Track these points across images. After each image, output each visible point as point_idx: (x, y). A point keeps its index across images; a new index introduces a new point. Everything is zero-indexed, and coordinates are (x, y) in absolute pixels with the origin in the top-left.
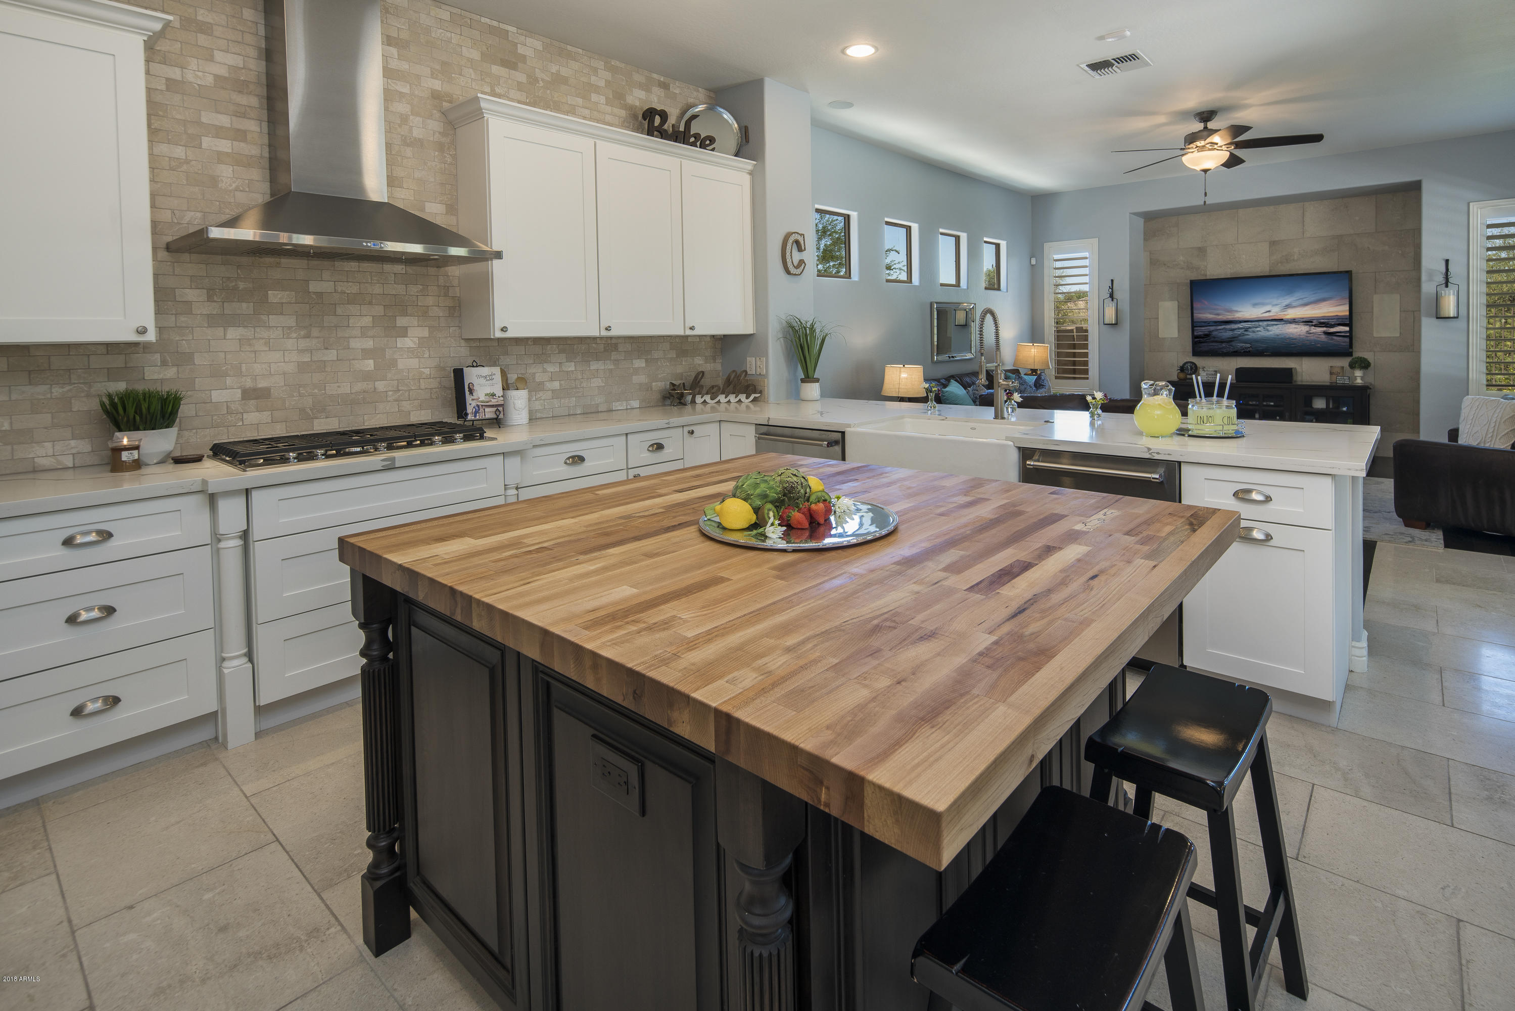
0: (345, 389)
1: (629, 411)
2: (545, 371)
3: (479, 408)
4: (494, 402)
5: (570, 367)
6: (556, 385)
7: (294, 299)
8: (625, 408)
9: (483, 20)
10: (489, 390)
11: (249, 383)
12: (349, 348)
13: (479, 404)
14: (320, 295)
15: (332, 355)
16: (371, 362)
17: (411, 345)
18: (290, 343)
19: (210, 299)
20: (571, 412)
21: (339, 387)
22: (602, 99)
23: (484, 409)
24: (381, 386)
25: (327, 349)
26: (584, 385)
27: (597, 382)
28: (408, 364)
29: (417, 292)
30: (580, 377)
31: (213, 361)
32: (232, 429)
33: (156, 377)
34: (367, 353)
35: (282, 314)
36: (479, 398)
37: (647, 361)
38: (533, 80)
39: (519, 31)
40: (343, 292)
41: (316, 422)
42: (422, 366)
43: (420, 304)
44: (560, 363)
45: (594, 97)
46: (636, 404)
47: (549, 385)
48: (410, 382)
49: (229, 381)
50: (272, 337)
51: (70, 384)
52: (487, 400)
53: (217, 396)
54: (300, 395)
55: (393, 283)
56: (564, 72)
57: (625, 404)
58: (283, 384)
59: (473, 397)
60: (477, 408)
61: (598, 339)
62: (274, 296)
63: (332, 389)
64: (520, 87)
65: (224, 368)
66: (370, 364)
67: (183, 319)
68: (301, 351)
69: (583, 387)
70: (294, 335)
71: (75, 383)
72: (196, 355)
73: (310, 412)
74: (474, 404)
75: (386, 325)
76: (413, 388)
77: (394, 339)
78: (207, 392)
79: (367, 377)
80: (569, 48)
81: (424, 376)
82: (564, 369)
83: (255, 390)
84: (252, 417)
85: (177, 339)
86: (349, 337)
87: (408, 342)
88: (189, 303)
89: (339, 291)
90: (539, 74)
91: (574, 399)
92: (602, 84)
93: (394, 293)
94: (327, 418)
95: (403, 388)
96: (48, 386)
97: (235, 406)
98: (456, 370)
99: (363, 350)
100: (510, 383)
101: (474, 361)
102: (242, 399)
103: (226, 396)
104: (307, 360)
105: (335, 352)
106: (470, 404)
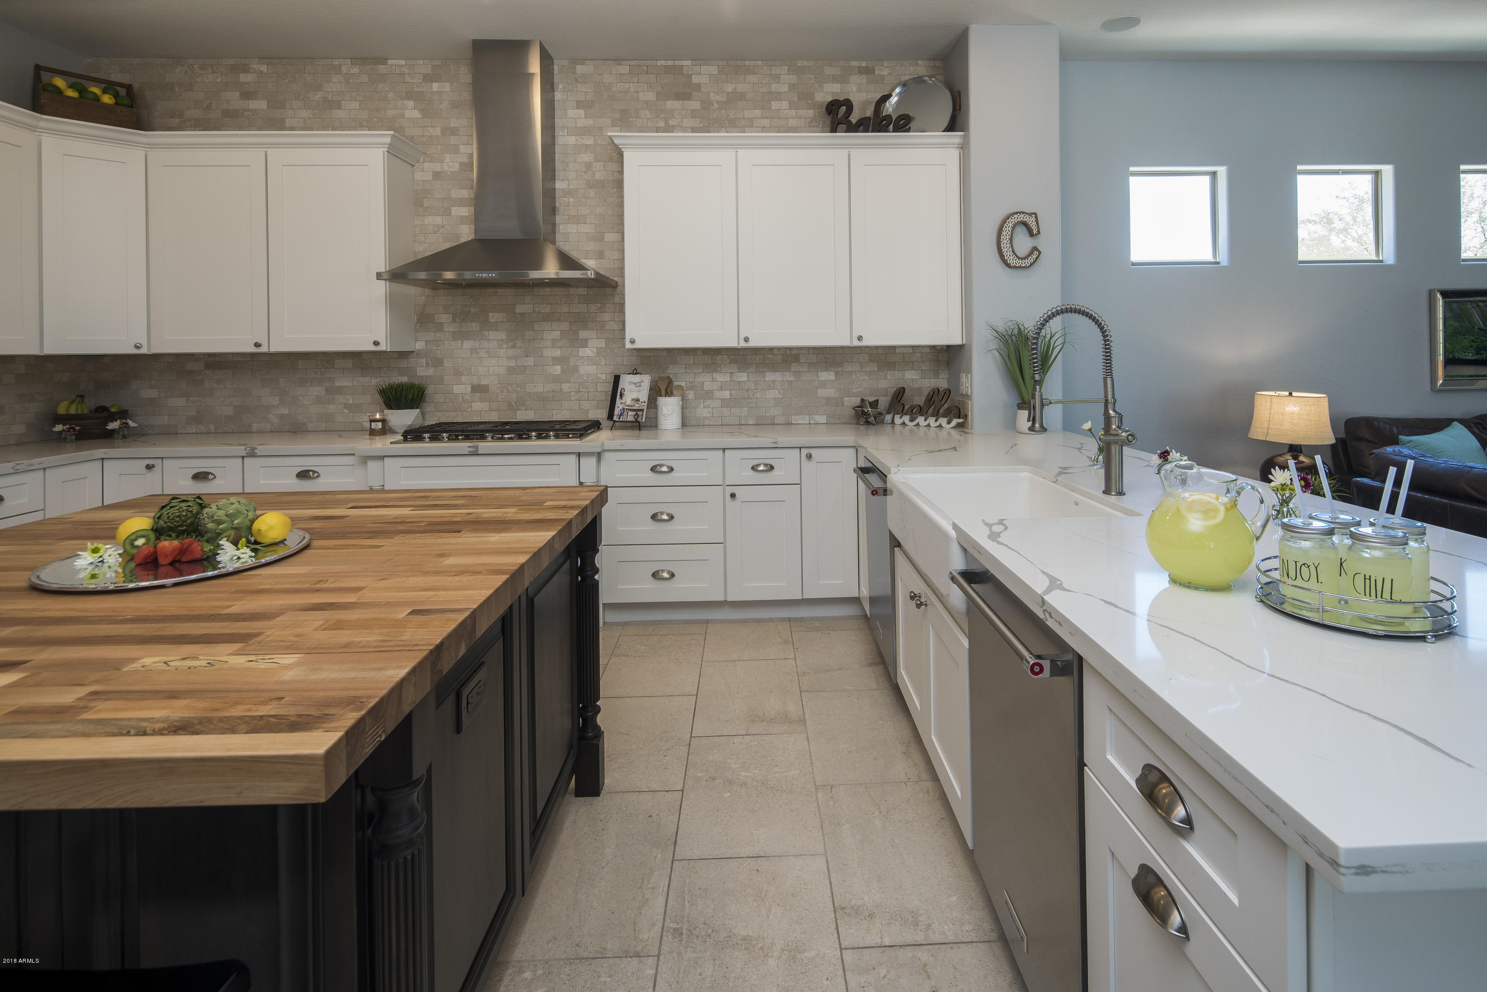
0: (540, 388)
1: (812, 426)
2: (714, 380)
3: (624, 411)
5: (743, 377)
6: (726, 394)
7: (505, 319)
8: (808, 422)
9: (659, 63)
10: (634, 396)
11: (476, 382)
12: (543, 356)
13: (625, 407)
14: (522, 315)
15: (530, 361)
16: (559, 367)
17: (591, 354)
18: (502, 352)
19: (454, 321)
20: (743, 422)
21: (535, 386)
22: (785, 105)
23: (629, 412)
24: (566, 387)
25: (527, 356)
26: (758, 395)
27: (773, 394)
28: (587, 370)
29: (596, 309)
30: (753, 388)
31: (455, 364)
32: (465, 413)
33: (423, 374)
34: (556, 360)
35: (497, 330)
36: (626, 402)
37: (836, 373)
38: (707, 104)
39: (694, 62)
40: (539, 312)
41: (518, 412)
42: (599, 372)
43: (598, 319)
44: (731, 373)
45: (775, 105)
46: (822, 419)
47: (718, 394)
48: (589, 385)
49: (464, 378)
50: (491, 347)
51: (380, 377)
52: (632, 404)
53: (457, 389)
54: (509, 392)
55: (577, 303)
56: (741, 88)
57: (807, 419)
58: (497, 383)
59: (622, 401)
60: (622, 410)
61: (775, 350)
62: (493, 317)
63: (530, 388)
64: (694, 114)
65: (461, 369)
66: (557, 370)
67: (438, 334)
68: (509, 358)
69: (756, 398)
70: (505, 346)
71: (382, 377)
72: (445, 360)
75: (571, 338)
76: (591, 390)
77: (577, 349)
78: (451, 386)
79: (556, 379)
80: (747, 63)
81: (601, 381)
82: (735, 379)
83: (479, 386)
84: (477, 406)
85: (435, 348)
86: (543, 348)
87: (587, 352)
88: (441, 324)
89: (537, 311)
90: (714, 97)
91: (746, 409)
92: (785, 88)
93: (578, 311)
94: (526, 410)
95: (583, 390)
96: (370, 378)
97: (467, 397)
98: (615, 376)
99: (553, 358)
100: (669, 391)
101: (635, 369)
102: (472, 392)
103: (461, 389)
104: (513, 365)
105: (532, 359)
106: (618, 407)
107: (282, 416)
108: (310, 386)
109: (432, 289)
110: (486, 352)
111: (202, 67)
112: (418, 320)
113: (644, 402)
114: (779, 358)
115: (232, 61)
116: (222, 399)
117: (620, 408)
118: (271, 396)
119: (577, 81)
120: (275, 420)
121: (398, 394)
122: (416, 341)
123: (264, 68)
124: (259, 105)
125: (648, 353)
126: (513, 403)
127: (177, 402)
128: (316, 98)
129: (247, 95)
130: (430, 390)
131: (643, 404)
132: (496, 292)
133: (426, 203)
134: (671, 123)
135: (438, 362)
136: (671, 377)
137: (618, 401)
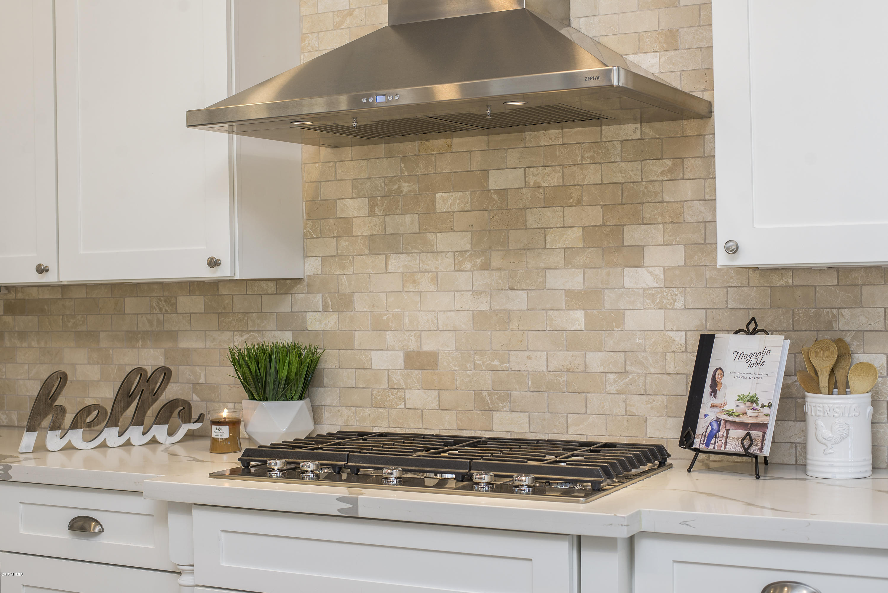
0: (539, 362)
3: (719, 426)
4: (750, 417)
7: (468, 204)
10: (747, 390)
11: (413, 345)
12: (545, 289)
13: (723, 417)
14: (502, 193)
15: (518, 300)
16: (579, 315)
17: (651, 282)
18: (463, 280)
19: (371, 212)
21: (529, 358)
23: (728, 431)
24: (595, 361)
25: (512, 289)
28: (643, 321)
29: (662, 173)
31: (373, 306)
32: (393, 412)
33: (317, 327)
35: (452, 230)
36: (725, 404)
40: (537, 186)
41: (497, 416)
42: (669, 327)
43: (667, 198)
48: (646, 358)
49: (391, 337)
50: (440, 269)
51: (248, 331)
52: (740, 410)
54: (477, 368)
55: (618, 159)
58: (453, 347)
59: (716, 402)
60: (715, 426)
62: (444, 201)
63: (519, 362)
65: (385, 318)
66: (578, 320)
67: (344, 243)
68: (477, 293)
70: (468, 265)
71: (251, 331)
72: (357, 296)
73: (488, 398)
74: (713, 415)
75: (605, 243)
76: (652, 370)
77: (619, 270)
78: (367, 353)
79: (574, 343)
81: (674, 347)
83: (420, 354)
85: (338, 273)
86: (545, 268)
88: (348, 220)
89: (532, 184)
93: (621, 180)
94: (512, 411)
95: (634, 369)
96: (231, 333)
97: (397, 378)
98: (703, 337)
99: (568, 292)
100: (840, 376)
101: (753, 319)
102: (406, 368)
103: (386, 360)
104: (484, 307)
105: (523, 294)
106: (706, 416)
108: (143, 347)
109: (333, 147)
110: (432, 279)
112: (308, 214)
113: (769, 406)
116: (26, 367)
117: (709, 419)
118: (89, 363)
121: (262, 368)
122: (306, 257)
125: (788, 280)
126: (485, 394)
131: (766, 410)
132: (450, 146)
136: (848, 339)
137: (707, 399)
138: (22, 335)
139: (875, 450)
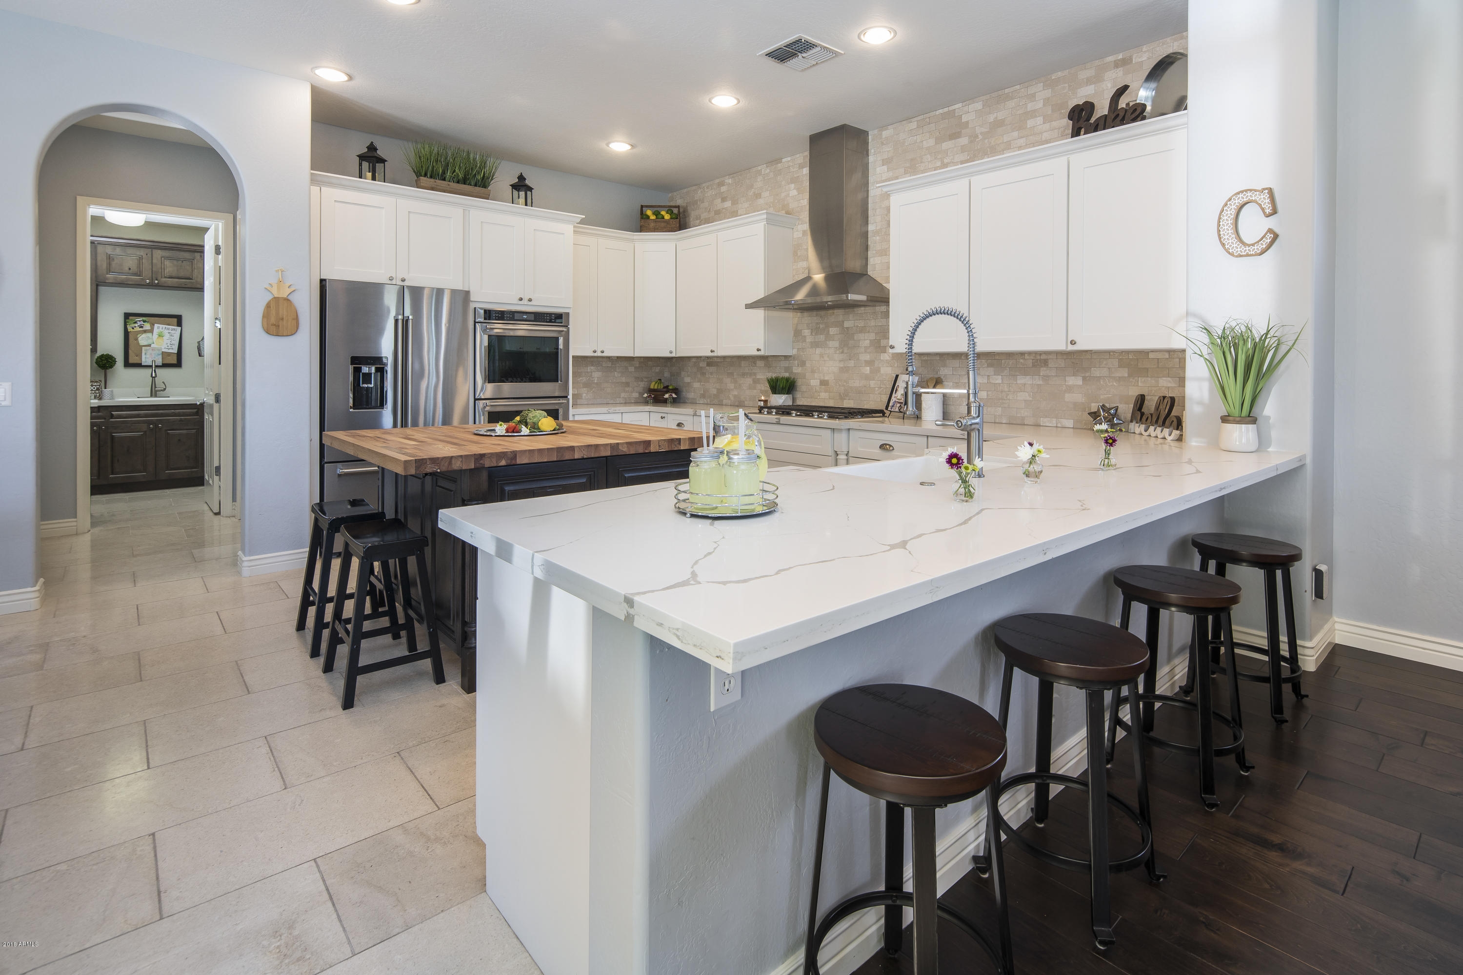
0: (857, 384)
1: (1059, 429)
3: (895, 403)
5: (998, 380)
7: (838, 332)
8: (1055, 425)
9: (938, 112)
11: (822, 378)
12: (859, 360)
13: (896, 400)
14: (847, 328)
15: (851, 363)
16: (868, 368)
17: (888, 358)
18: (836, 357)
20: (997, 421)
21: (854, 382)
22: (1039, 120)
24: (872, 384)
25: (850, 360)
26: (1010, 397)
27: (1023, 396)
28: (884, 371)
30: (1006, 389)
31: (811, 365)
32: (817, 399)
33: (796, 371)
35: (834, 340)
37: (1084, 379)
38: (973, 137)
39: (964, 104)
40: (857, 326)
41: (845, 401)
42: (887, 374)
44: (988, 376)
45: (1030, 123)
46: (1069, 423)
49: (816, 375)
50: (830, 353)
54: (840, 385)
56: (1001, 115)
57: (1054, 422)
58: (833, 379)
59: (896, 395)
61: (1026, 355)
62: (832, 331)
63: (851, 383)
64: (963, 149)
65: (815, 369)
67: (804, 344)
68: (840, 361)
69: (1010, 399)
70: (838, 352)
72: (807, 362)
76: (888, 387)
78: (809, 380)
79: (867, 378)
80: (1007, 91)
81: (887, 380)
83: (824, 381)
84: (823, 395)
85: (802, 354)
86: (859, 353)
88: (805, 337)
90: (978, 130)
91: (1000, 409)
92: (1040, 104)
97: (818, 388)
99: (865, 361)
102: (820, 385)
103: (814, 383)
104: (842, 366)
105: (853, 361)
107: (735, 396)
108: (747, 377)
110: (828, 357)
111: (708, 188)
112: (794, 334)
114: (1030, 363)
115: (717, 181)
116: (713, 384)
117: (893, 401)
119: (883, 144)
120: (732, 398)
122: (793, 349)
123: (730, 181)
124: (728, 204)
125: (925, 358)
126: (842, 394)
127: (696, 385)
128: (751, 194)
129: (724, 200)
130: (799, 383)
132: (834, 313)
133: (799, 254)
134: (946, 161)
135: (803, 364)
136: (942, 378)
137: (894, 395)
138: (711, 373)
139: (944, 413)
